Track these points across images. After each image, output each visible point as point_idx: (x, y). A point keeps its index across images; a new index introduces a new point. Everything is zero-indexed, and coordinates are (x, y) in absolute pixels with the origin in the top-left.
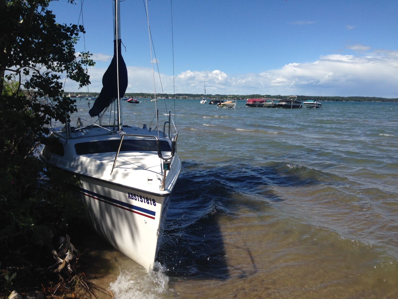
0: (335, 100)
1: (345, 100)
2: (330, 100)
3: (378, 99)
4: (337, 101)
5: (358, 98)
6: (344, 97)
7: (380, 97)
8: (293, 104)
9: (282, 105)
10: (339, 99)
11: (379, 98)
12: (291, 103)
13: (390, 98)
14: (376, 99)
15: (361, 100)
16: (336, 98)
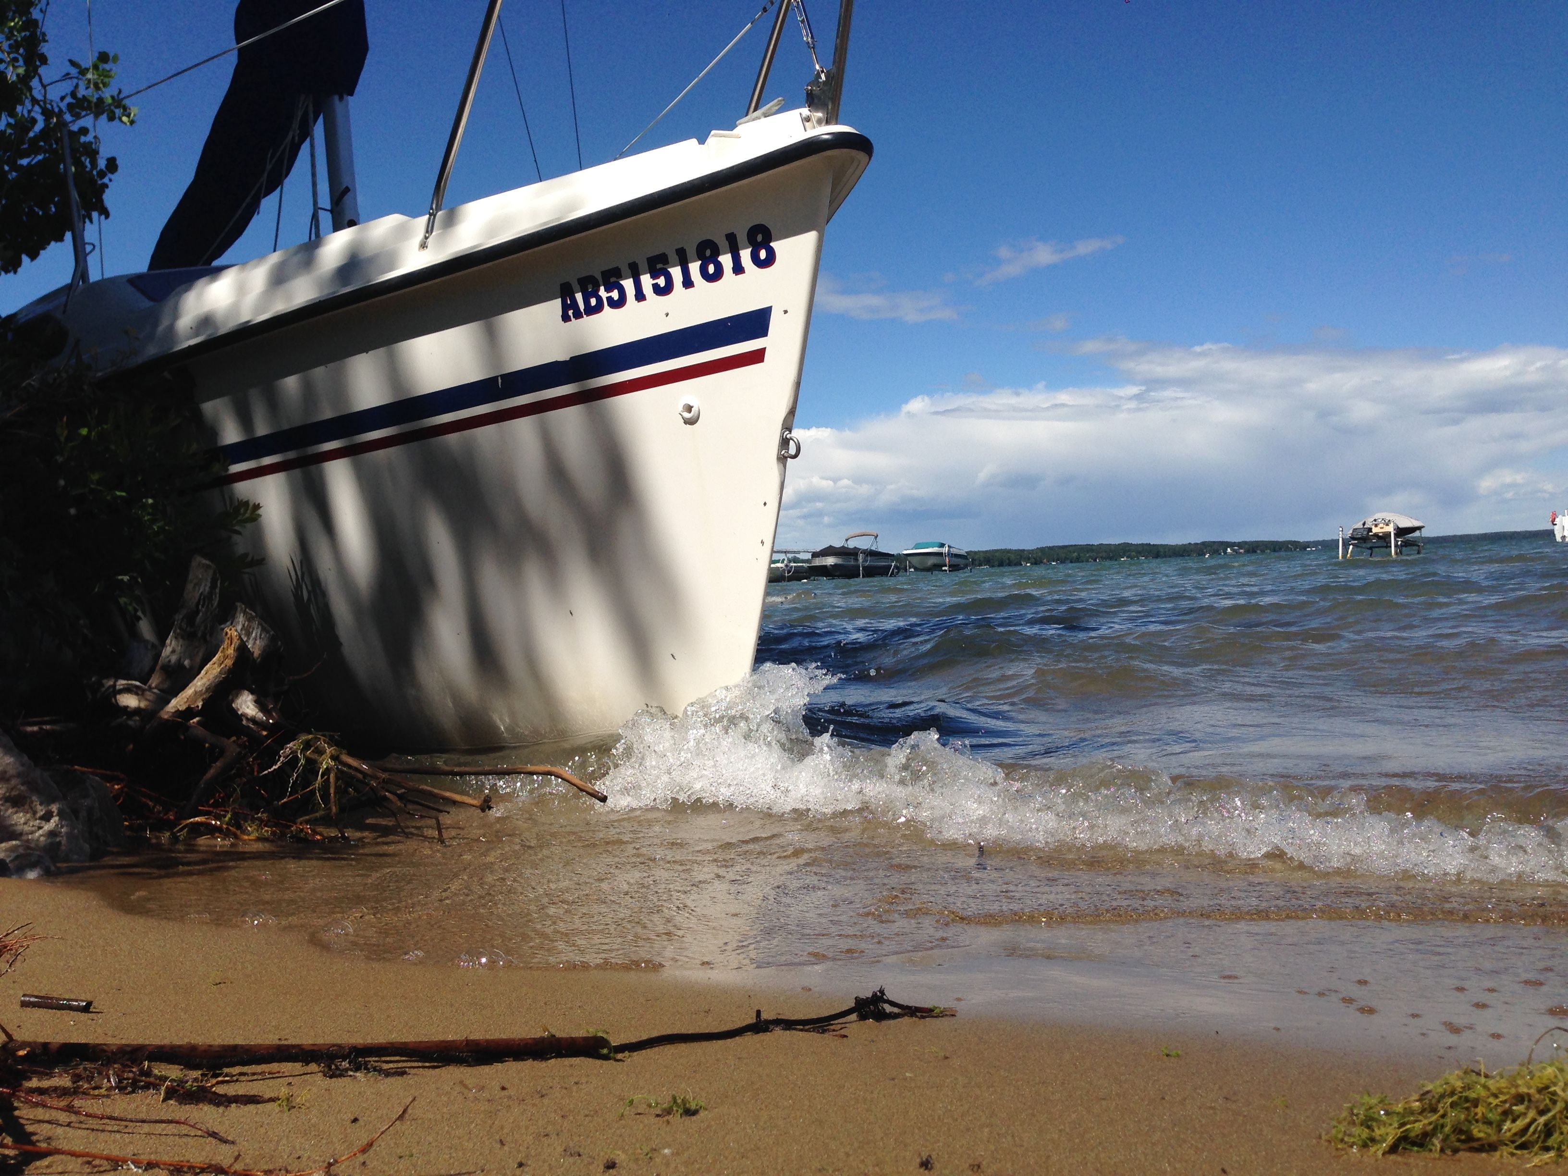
0: (996, 563)
1: (1029, 559)
2: (977, 563)
3: (1140, 549)
4: (1001, 564)
5: (1071, 549)
6: (1024, 550)
7: (1145, 542)
8: (865, 560)
9: (825, 566)
10: (1009, 559)
11: (1142, 544)
12: (857, 560)
13: (1180, 543)
14: (1133, 548)
15: (1082, 555)
16: (997, 554)
